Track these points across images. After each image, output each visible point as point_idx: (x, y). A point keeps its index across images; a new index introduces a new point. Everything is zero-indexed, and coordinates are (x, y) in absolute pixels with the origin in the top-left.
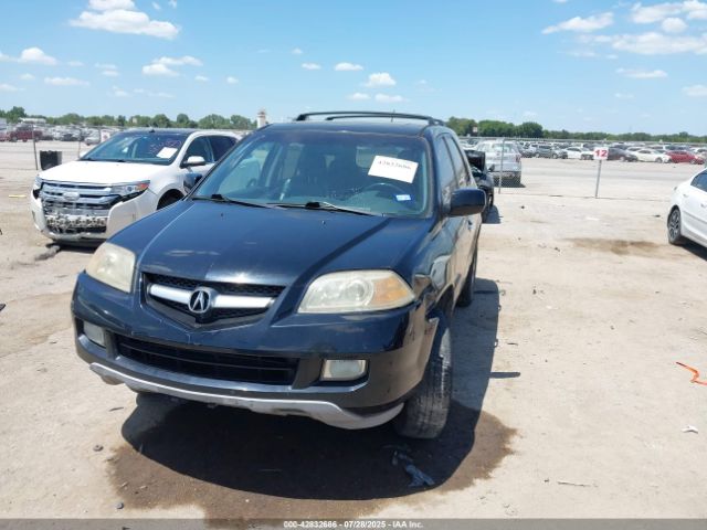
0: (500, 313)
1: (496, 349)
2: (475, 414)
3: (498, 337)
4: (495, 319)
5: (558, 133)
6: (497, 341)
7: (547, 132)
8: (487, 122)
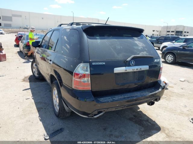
0: (38, 115)
1: (32, 95)
2: (30, 82)
3: (33, 100)
4: (39, 110)
6: (33, 99)
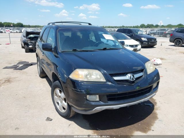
5: (27, 26)
7: (25, 25)
8: (6, 23)
